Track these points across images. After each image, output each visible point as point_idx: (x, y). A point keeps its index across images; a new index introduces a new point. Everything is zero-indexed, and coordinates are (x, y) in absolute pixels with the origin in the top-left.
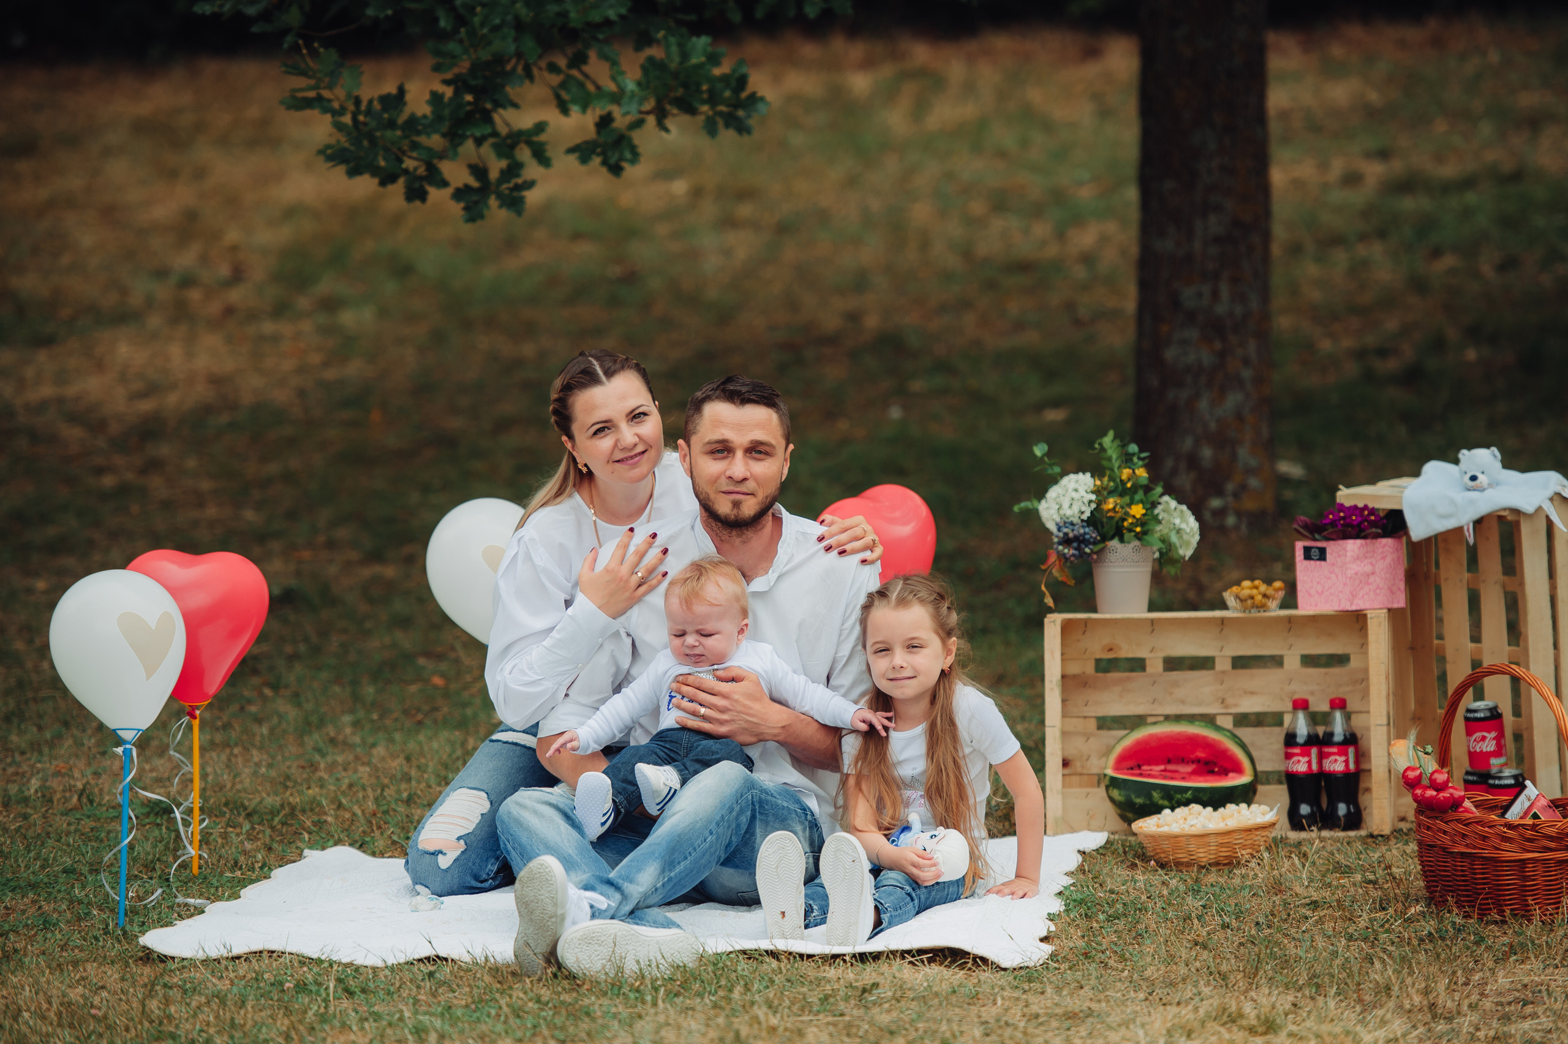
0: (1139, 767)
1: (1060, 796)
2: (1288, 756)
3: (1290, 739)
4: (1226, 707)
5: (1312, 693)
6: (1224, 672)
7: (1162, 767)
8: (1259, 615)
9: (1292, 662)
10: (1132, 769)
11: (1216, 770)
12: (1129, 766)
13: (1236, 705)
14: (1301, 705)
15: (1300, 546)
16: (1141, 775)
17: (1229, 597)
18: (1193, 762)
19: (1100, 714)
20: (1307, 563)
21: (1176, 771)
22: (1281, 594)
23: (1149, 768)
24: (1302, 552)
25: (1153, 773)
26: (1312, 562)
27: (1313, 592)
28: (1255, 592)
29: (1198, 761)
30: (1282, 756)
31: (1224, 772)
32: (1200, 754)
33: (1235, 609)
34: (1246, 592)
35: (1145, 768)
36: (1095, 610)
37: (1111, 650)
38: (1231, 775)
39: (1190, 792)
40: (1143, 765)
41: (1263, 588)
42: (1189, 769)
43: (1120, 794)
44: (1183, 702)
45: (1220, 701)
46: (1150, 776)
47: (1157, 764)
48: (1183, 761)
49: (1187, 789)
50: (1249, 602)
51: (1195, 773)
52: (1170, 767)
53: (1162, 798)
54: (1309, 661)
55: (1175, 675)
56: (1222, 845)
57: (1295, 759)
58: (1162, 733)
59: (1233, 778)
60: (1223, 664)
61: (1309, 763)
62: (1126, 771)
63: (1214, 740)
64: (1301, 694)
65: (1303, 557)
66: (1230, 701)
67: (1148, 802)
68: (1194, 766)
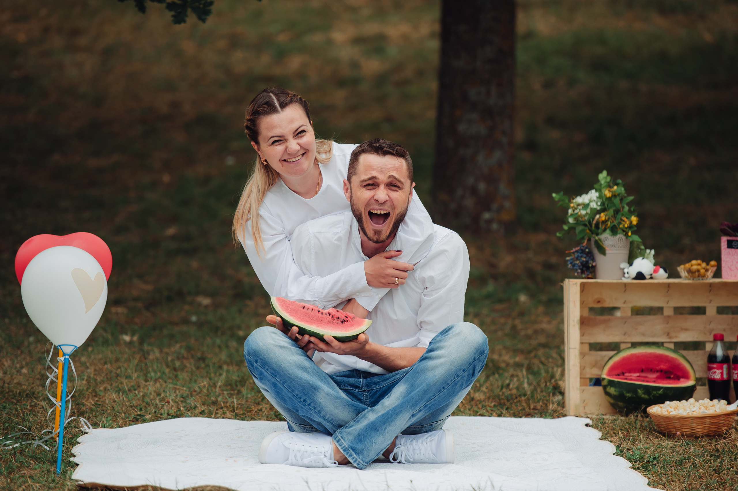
0: (623, 374)
1: (578, 392)
2: (710, 369)
3: (712, 358)
4: (670, 338)
5: (724, 330)
6: (669, 317)
7: (638, 374)
8: (698, 281)
9: (711, 311)
10: (618, 375)
11: (672, 376)
12: (616, 373)
13: (676, 337)
14: (718, 338)
15: (724, 240)
16: (626, 379)
17: (682, 270)
18: (657, 371)
19: (592, 341)
20: (729, 250)
21: (646, 377)
22: (714, 269)
23: (630, 375)
24: (726, 243)
25: (633, 378)
26: (733, 250)
27: (733, 268)
28: (699, 267)
29: (661, 371)
30: (706, 368)
31: (677, 378)
32: (663, 366)
33: (686, 278)
34: (695, 268)
35: (627, 374)
36: (594, 277)
37: (599, 302)
38: (682, 380)
39: (662, 390)
40: (626, 373)
41: (704, 265)
42: (654, 376)
43: (615, 391)
44: (643, 335)
45: (666, 334)
46: (631, 380)
47: (635, 372)
48: (652, 370)
49: (660, 388)
50: (697, 274)
51: (658, 378)
52: (643, 374)
53: (644, 393)
54: (721, 311)
55: (639, 318)
56: (712, 424)
57: (713, 371)
58: (640, 353)
59: (684, 382)
60: (668, 312)
61: (722, 373)
62: (615, 376)
63: (672, 358)
64: (718, 331)
65: (726, 246)
66: (672, 334)
67: (634, 396)
68: (658, 374)
